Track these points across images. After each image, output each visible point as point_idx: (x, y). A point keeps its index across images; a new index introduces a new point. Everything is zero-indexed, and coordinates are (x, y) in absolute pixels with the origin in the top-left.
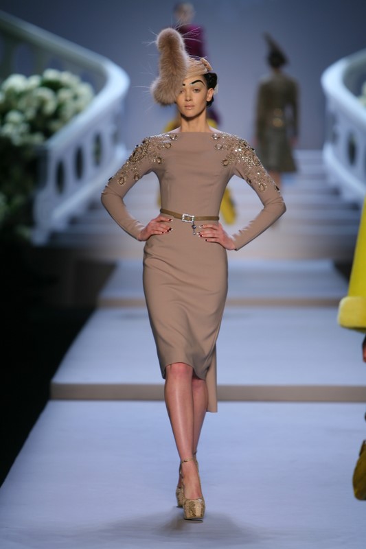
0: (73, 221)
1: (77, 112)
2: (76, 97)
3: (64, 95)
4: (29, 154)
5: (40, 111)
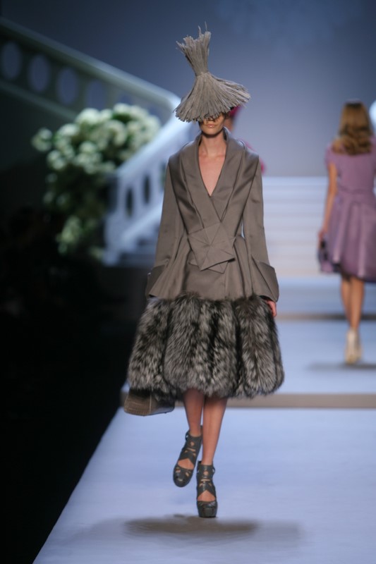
0: (142, 242)
1: (145, 142)
2: (144, 129)
3: (133, 127)
4: (101, 181)
5: (111, 142)
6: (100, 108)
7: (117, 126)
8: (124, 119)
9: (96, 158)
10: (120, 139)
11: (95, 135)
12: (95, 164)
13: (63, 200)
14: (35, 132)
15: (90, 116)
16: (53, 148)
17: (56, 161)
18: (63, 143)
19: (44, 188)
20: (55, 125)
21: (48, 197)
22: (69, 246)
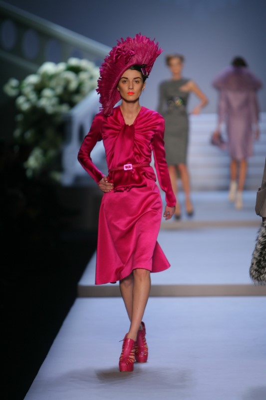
1: (93, 88)
2: (91, 78)
3: (83, 76)
4: (59, 120)
5: (66, 88)
6: (56, 61)
7: (70, 76)
8: (76, 70)
9: (54, 101)
10: (73, 85)
11: (53, 83)
12: (53, 106)
13: (29, 135)
14: (6, 81)
15: (49, 68)
16: (20, 94)
17: (23, 104)
18: (28, 90)
19: (14, 126)
20: (22, 75)
21: (17, 133)
22: (34, 170)
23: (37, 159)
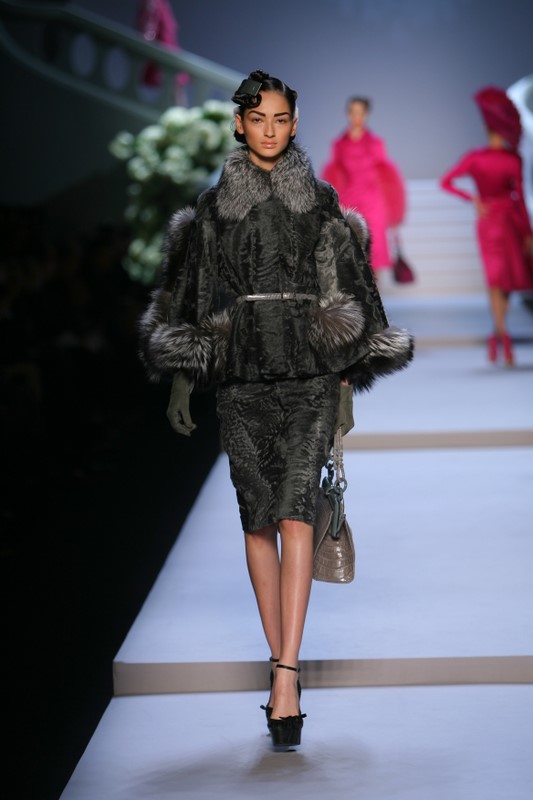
5: (202, 146)
7: (208, 127)
8: (216, 119)
9: (185, 165)
10: (213, 141)
11: (182, 138)
12: (185, 172)
13: (149, 215)
14: (112, 136)
15: (177, 116)
16: (135, 155)
17: (140, 170)
18: (146, 149)
19: (126, 201)
20: (136, 127)
21: (131, 212)
23: (162, 250)
